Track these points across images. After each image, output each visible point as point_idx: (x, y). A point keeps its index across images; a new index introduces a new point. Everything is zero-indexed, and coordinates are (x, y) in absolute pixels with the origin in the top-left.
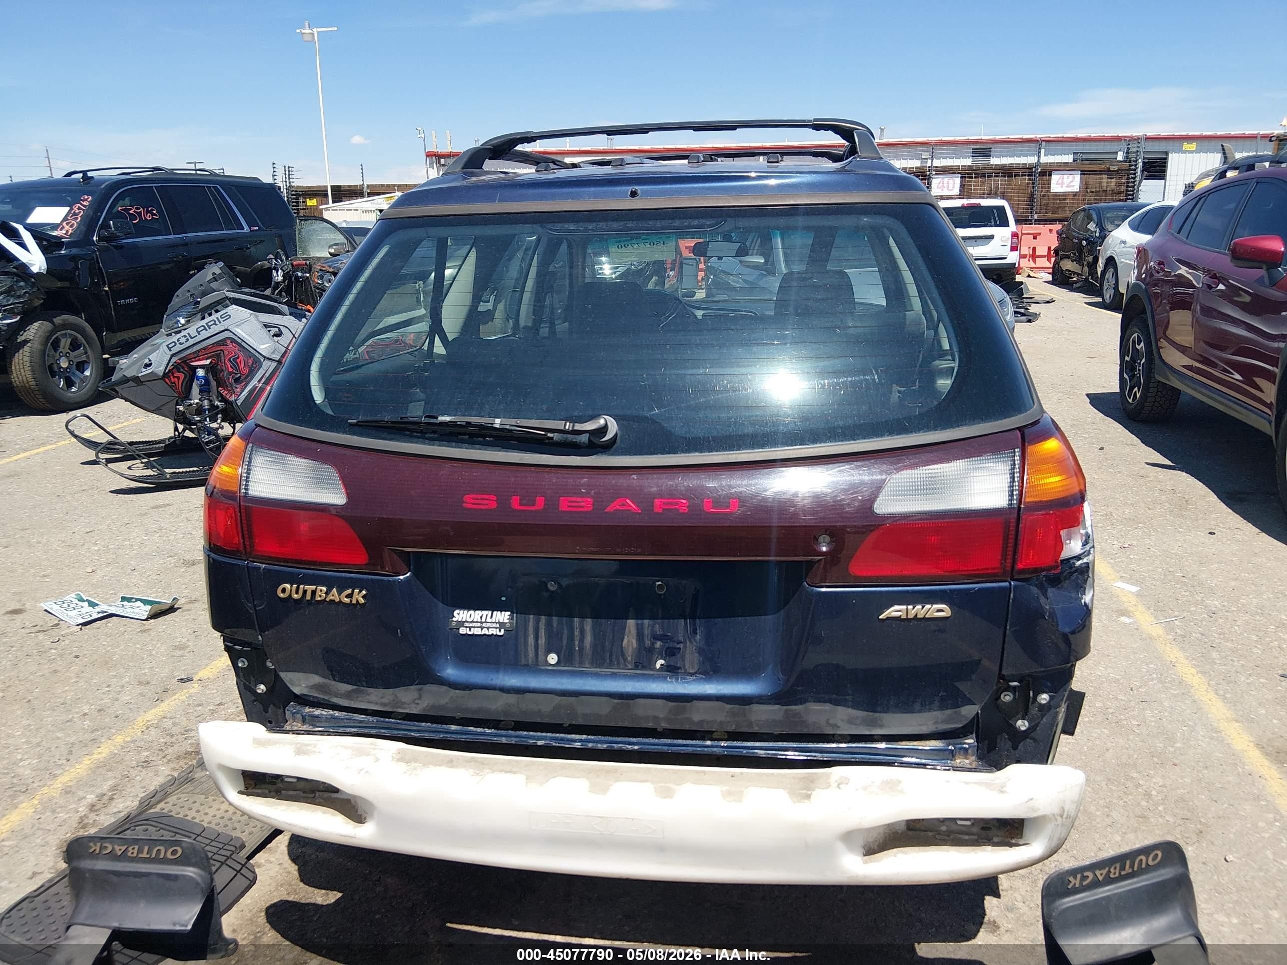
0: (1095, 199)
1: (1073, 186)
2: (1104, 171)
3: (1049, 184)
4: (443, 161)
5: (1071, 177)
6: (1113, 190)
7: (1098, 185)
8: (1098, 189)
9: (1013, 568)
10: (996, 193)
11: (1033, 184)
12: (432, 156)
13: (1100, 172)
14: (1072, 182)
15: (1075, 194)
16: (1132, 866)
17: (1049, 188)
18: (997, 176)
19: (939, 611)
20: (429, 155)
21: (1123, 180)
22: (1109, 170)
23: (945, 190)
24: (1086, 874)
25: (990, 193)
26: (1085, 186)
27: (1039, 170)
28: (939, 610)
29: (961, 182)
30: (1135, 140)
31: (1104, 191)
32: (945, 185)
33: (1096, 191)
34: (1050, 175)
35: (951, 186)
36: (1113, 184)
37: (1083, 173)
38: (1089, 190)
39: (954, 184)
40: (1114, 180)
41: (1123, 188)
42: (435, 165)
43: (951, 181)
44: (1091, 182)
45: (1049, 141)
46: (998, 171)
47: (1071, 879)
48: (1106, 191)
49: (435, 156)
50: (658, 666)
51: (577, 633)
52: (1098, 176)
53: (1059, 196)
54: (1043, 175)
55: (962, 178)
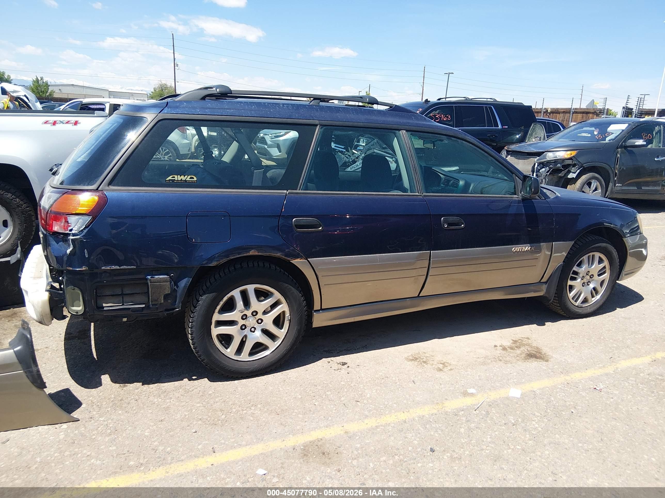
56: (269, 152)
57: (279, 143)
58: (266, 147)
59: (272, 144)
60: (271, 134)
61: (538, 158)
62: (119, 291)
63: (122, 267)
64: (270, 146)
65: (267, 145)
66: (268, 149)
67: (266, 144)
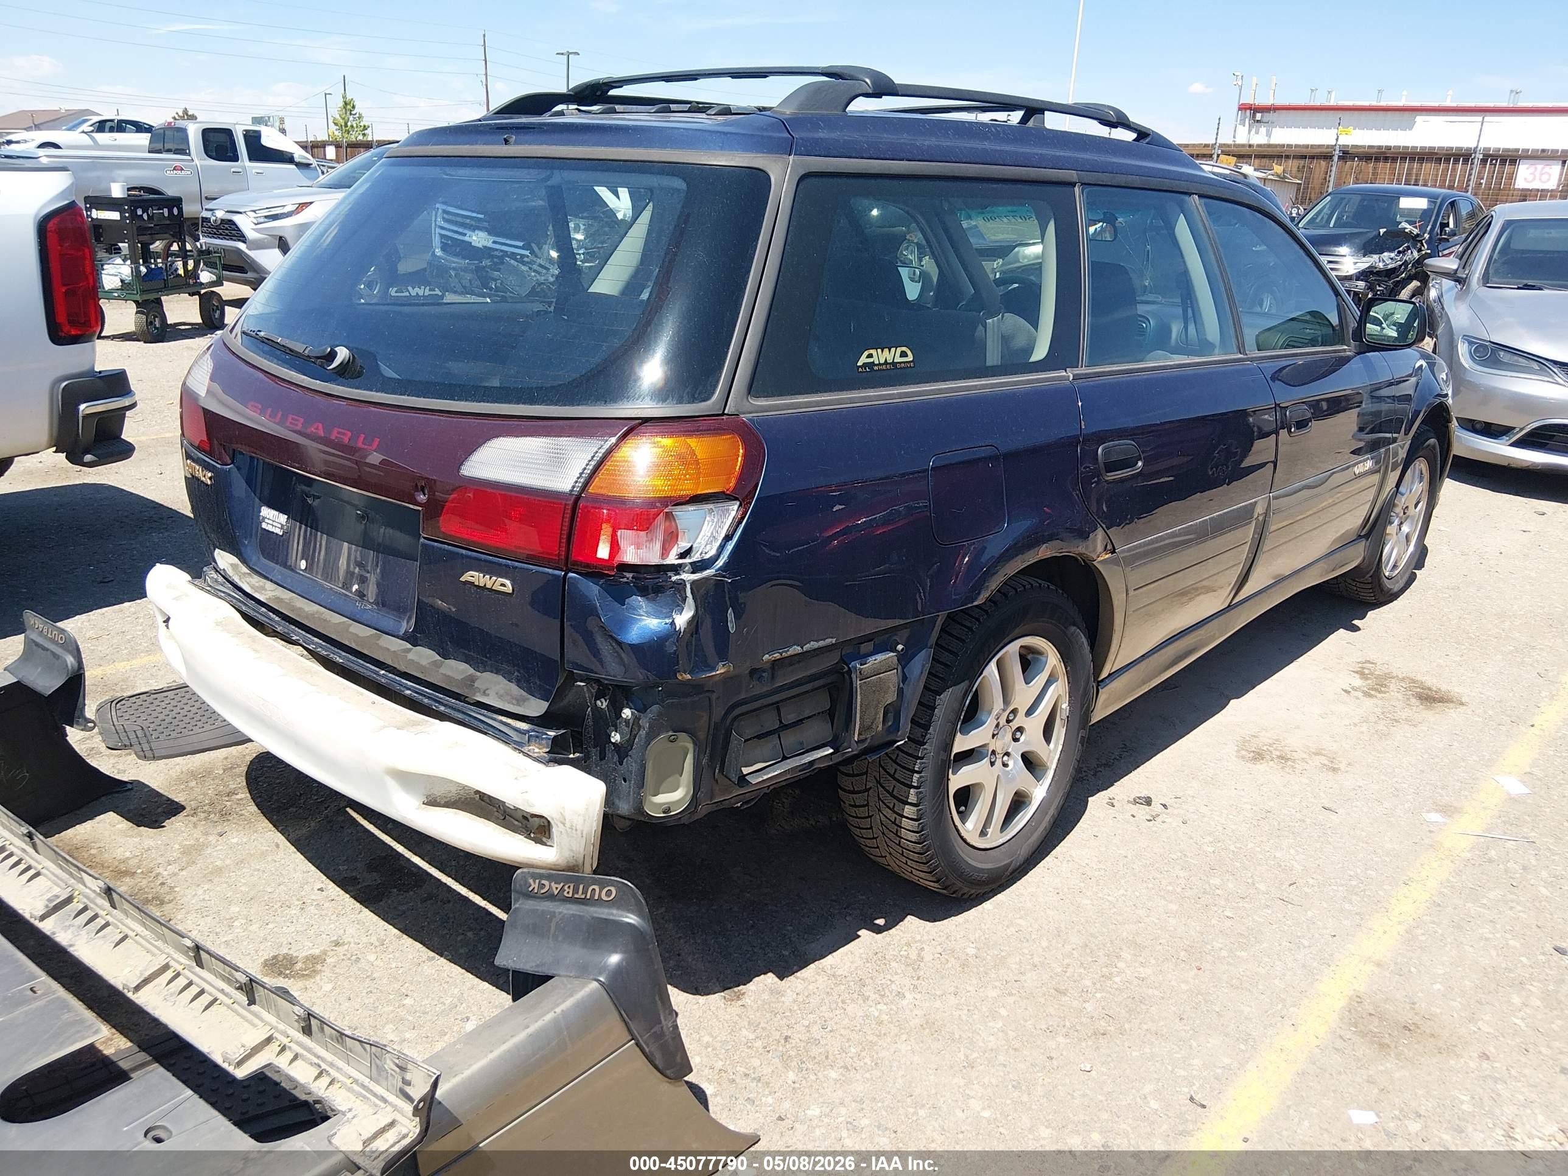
4: (1259, 116)
9: (567, 558)
12: (1246, 109)
16: (585, 892)
19: (503, 585)
20: (1243, 108)
24: (543, 882)
28: (506, 585)
42: (1247, 120)
47: (531, 881)
49: (1250, 109)
50: (354, 590)
51: (318, 546)
56: (254, 261)
57: (281, 234)
58: (242, 246)
59: (264, 239)
60: (254, 211)
61: (1000, 261)
62: (772, 723)
63: (807, 647)
64: (258, 245)
65: (244, 242)
66: (252, 254)
67: (242, 238)
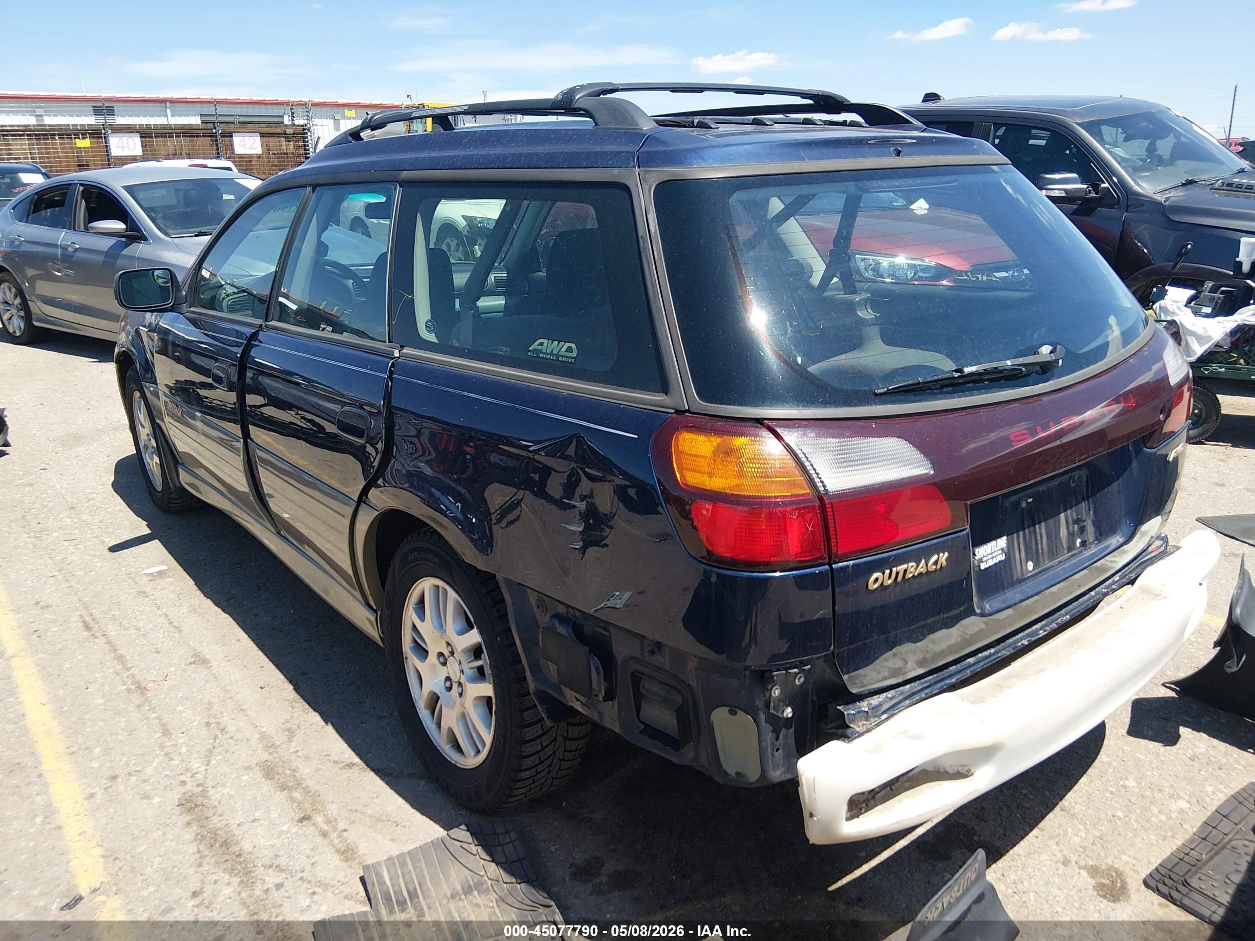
0: (279, 162)
1: (256, 148)
2: (281, 134)
3: (232, 145)
5: (252, 139)
6: (293, 153)
7: (278, 148)
8: (279, 152)
10: (181, 154)
11: (217, 145)
13: (278, 135)
14: (254, 144)
15: (259, 157)
17: (233, 149)
18: (178, 137)
21: (301, 144)
22: (285, 133)
23: (126, 149)
25: (175, 154)
26: (267, 148)
27: (220, 132)
29: (142, 142)
30: (303, 105)
31: (285, 154)
32: (125, 145)
33: (278, 154)
34: (232, 136)
35: (132, 147)
36: (292, 147)
37: (262, 135)
38: (271, 153)
39: (134, 144)
40: (292, 143)
41: (302, 152)
43: (130, 141)
44: (271, 144)
45: (173, 102)
46: (179, 131)
48: (286, 154)
52: (277, 139)
53: (244, 158)
54: (224, 136)
55: (141, 137)
